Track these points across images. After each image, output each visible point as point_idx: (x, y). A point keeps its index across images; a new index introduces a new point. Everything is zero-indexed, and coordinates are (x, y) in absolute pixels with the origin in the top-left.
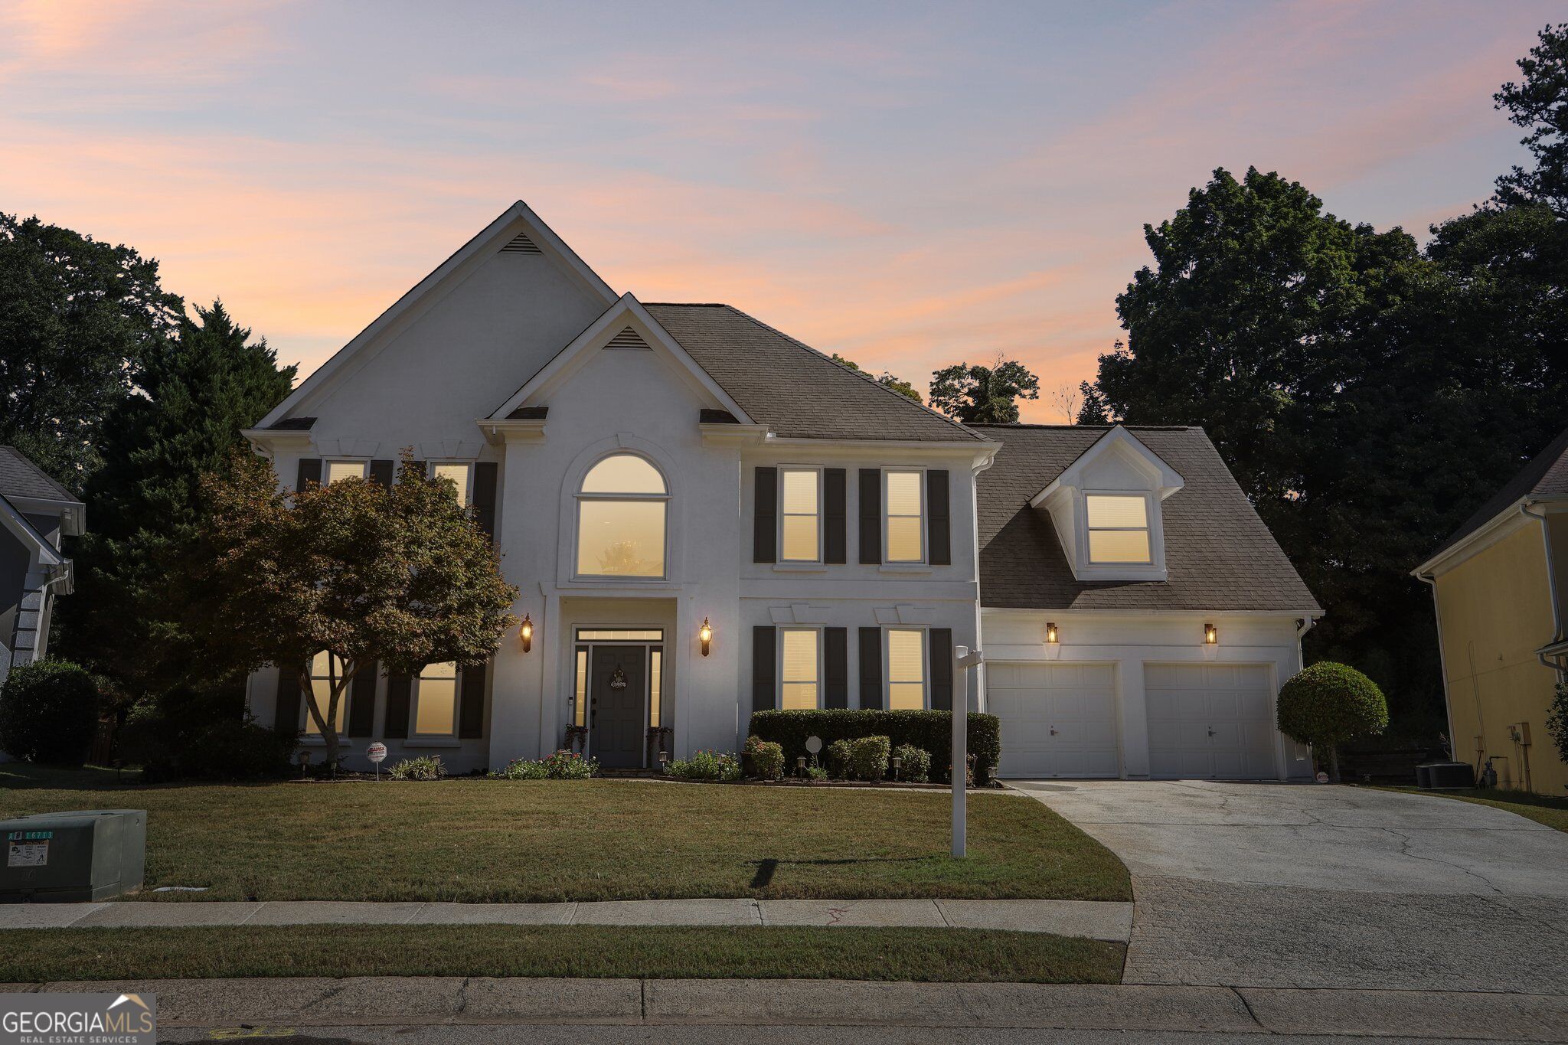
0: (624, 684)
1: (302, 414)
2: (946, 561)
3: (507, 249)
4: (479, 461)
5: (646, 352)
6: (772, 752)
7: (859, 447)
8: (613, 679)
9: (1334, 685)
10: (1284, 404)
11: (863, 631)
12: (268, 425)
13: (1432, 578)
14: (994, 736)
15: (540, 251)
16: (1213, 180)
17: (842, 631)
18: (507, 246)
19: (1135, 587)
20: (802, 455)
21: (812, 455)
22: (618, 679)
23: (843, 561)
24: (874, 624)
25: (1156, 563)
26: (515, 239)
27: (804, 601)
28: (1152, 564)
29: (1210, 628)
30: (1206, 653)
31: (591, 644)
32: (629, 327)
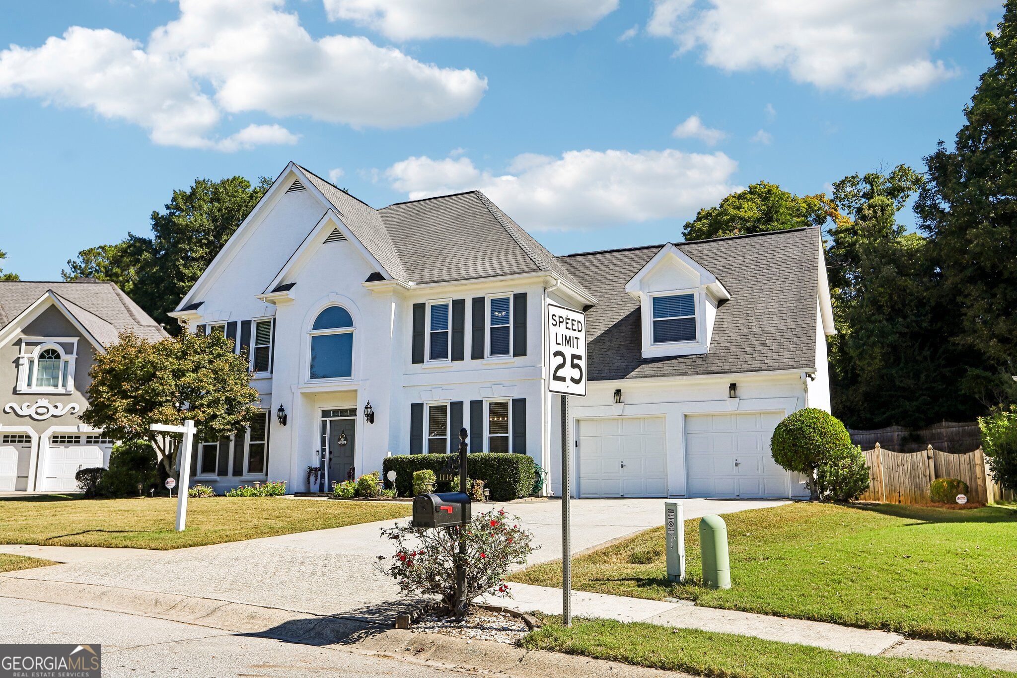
0: (345, 443)
1: (196, 301)
2: (524, 353)
3: (290, 190)
5: (345, 242)
7: (466, 284)
8: (339, 439)
11: (472, 403)
12: (180, 309)
15: (305, 189)
17: (461, 404)
18: (290, 189)
19: (680, 360)
20: (439, 293)
21: (445, 292)
22: (342, 439)
23: (462, 359)
24: (479, 399)
25: (700, 341)
26: (294, 184)
27: (440, 386)
28: (698, 342)
29: (733, 387)
30: (731, 405)
31: (328, 419)
32: (336, 229)
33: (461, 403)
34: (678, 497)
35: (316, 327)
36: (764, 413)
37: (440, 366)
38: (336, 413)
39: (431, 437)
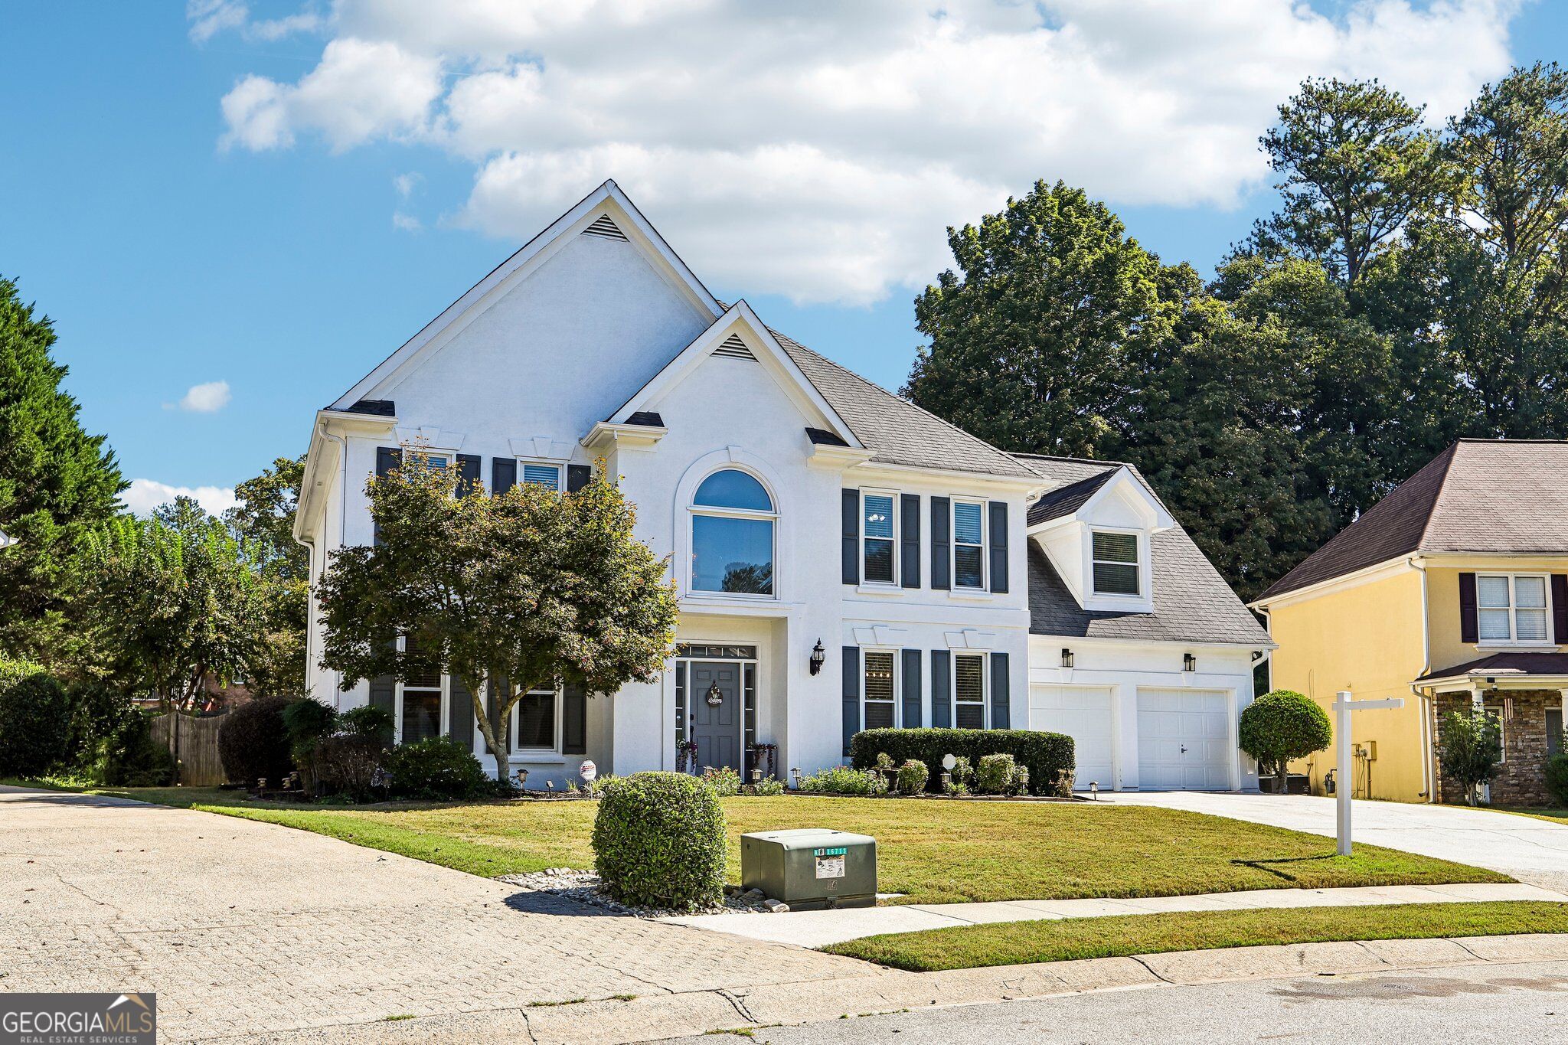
0: (721, 701)
2: (1005, 590)
3: (591, 230)
4: (571, 463)
5: (753, 363)
6: (920, 769)
7: (939, 476)
8: (711, 695)
9: (1298, 710)
10: (1103, 431)
11: (934, 653)
13: (1266, 610)
14: (1071, 753)
15: (625, 238)
16: (1034, 191)
17: (917, 654)
18: (590, 228)
19: (1131, 618)
20: (878, 479)
21: (891, 480)
22: (716, 696)
23: (918, 586)
24: (944, 648)
25: (1145, 596)
26: (598, 221)
27: (884, 623)
28: (1141, 598)
29: (1188, 657)
30: (1185, 680)
31: (689, 660)
32: (735, 335)
33: (919, 653)
34: (1130, 790)
35: (698, 501)
36: (1209, 692)
37: (881, 592)
38: (698, 649)
39: (868, 701)
